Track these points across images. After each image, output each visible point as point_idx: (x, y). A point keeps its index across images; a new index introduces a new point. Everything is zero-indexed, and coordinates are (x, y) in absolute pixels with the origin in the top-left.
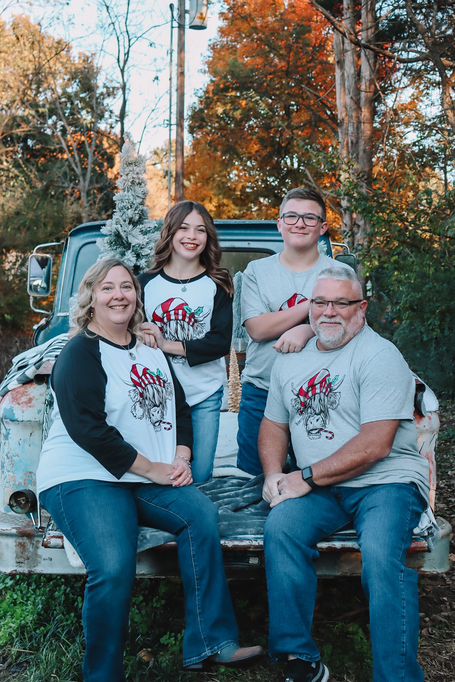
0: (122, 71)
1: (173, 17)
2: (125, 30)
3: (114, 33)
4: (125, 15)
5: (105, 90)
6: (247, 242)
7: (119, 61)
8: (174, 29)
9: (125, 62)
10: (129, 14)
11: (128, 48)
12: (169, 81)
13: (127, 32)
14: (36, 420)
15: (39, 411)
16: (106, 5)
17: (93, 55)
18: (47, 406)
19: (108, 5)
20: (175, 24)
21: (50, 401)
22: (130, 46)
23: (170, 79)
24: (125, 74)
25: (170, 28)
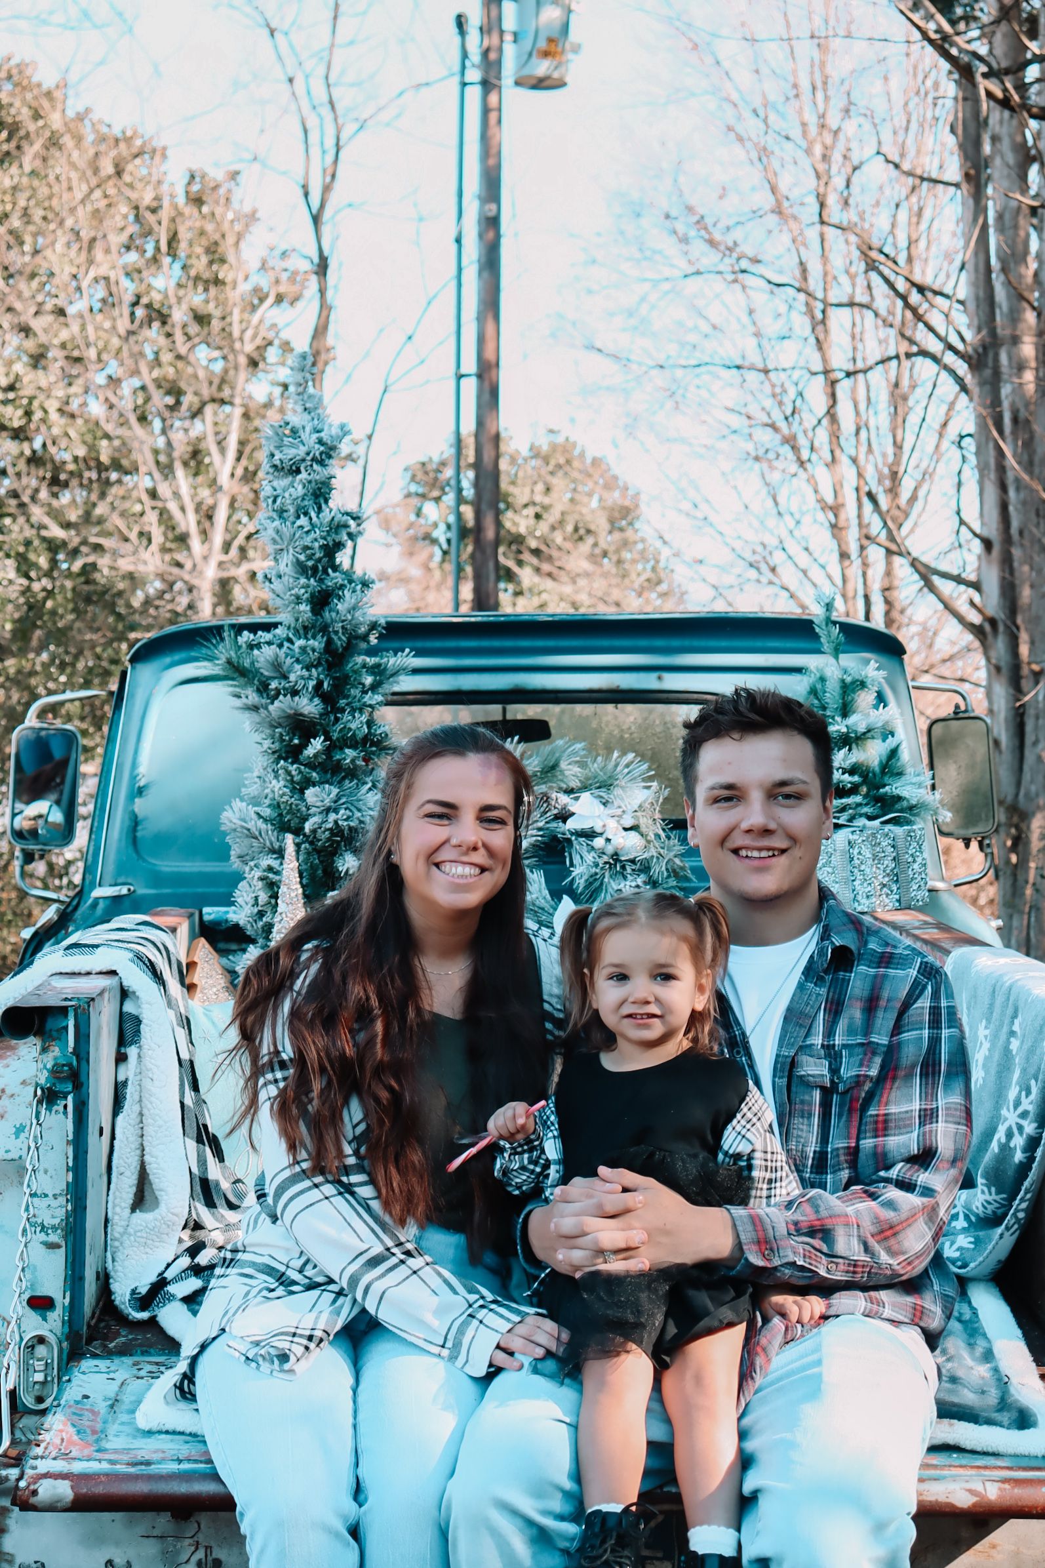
0: (316, 219)
1: (465, 55)
2: (326, 98)
3: (294, 107)
4: (326, 54)
5: (264, 282)
6: (654, 675)
7: (306, 195)
8: (468, 89)
9: (327, 189)
10: (336, 51)
11: (334, 151)
12: (455, 246)
13: (331, 103)
14: (9, 1156)
15: (19, 1130)
16: (268, 25)
17: (234, 175)
18: (40, 1102)
19: (273, 26)
20: (474, 75)
21: (49, 1089)
22: (338, 148)
23: (458, 241)
24: (326, 230)
25: (456, 88)
